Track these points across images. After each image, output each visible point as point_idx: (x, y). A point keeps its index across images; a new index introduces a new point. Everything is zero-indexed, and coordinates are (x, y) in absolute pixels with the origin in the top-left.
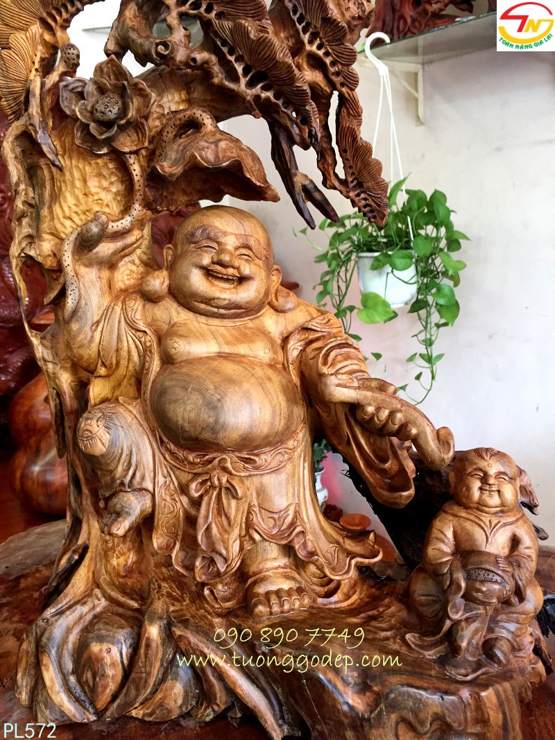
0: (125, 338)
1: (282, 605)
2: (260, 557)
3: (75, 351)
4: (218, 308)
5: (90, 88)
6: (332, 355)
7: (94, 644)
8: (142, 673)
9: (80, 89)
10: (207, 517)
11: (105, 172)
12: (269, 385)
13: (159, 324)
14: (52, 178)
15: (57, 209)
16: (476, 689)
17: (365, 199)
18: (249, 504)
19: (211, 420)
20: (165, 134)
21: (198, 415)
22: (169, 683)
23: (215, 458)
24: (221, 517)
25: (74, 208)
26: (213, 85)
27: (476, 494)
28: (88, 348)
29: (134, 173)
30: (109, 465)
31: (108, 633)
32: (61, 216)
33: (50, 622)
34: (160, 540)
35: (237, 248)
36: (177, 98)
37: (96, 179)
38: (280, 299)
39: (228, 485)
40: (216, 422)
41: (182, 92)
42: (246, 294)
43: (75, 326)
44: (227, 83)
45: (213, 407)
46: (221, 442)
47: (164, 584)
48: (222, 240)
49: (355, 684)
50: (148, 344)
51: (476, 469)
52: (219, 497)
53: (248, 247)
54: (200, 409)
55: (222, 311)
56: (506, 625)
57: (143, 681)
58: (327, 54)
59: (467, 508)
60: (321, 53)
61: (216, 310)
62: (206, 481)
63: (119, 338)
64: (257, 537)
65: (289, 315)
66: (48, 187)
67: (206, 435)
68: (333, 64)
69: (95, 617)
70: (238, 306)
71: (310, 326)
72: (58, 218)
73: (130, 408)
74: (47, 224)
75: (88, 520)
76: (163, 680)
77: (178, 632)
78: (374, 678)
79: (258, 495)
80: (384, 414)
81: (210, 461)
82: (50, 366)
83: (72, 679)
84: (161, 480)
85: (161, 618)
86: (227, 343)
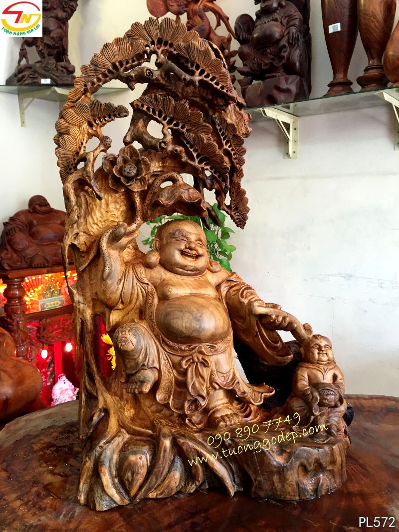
0: (136, 288)
1: (231, 421)
2: (215, 399)
3: (108, 295)
4: (187, 271)
5: (120, 159)
6: (245, 292)
7: (131, 456)
8: (160, 467)
9: (111, 159)
10: (192, 378)
11: (119, 201)
12: (219, 309)
13: (154, 279)
14: (87, 203)
15: (89, 219)
16: (331, 446)
17: (238, 216)
18: (212, 370)
19: (198, 327)
20: (155, 183)
21: (191, 324)
22: (172, 473)
23: (196, 347)
24: (198, 378)
25: (100, 219)
26: (181, 161)
27: (317, 356)
28: (115, 293)
29: (137, 202)
30: (134, 355)
31: (138, 449)
32: (92, 223)
33: (104, 448)
34: (160, 396)
35: (196, 241)
36: (157, 165)
37: (113, 204)
38: (213, 266)
39: (202, 361)
40: (200, 327)
41: (160, 163)
42: (201, 263)
43: (109, 282)
44: (189, 161)
45: (198, 320)
46: (202, 338)
47: (162, 421)
48: (190, 237)
49: (277, 451)
50: (150, 290)
51: (315, 344)
52: (197, 368)
53: (200, 240)
54: (191, 321)
55: (189, 272)
56: (334, 418)
57: (160, 472)
58: (232, 150)
59: (312, 363)
60: (230, 149)
61: (186, 272)
62: (189, 360)
63: (133, 287)
64: (217, 387)
65: (218, 274)
66: (84, 207)
67: (195, 334)
68: (234, 154)
69: (125, 444)
70: (197, 270)
71: (231, 279)
72: (90, 224)
73: (142, 324)
74: (82, 227)
75: (102, 394)
76: (169, 472)
77: (182, 441)
78: (286, 446)
79: (216, 365)
80: (280, 319)
81: (194, 349)
82: (82, 305)
83: (116, 480)
84: (162, 361)
85: (169, 436)
86: (194, 288)
